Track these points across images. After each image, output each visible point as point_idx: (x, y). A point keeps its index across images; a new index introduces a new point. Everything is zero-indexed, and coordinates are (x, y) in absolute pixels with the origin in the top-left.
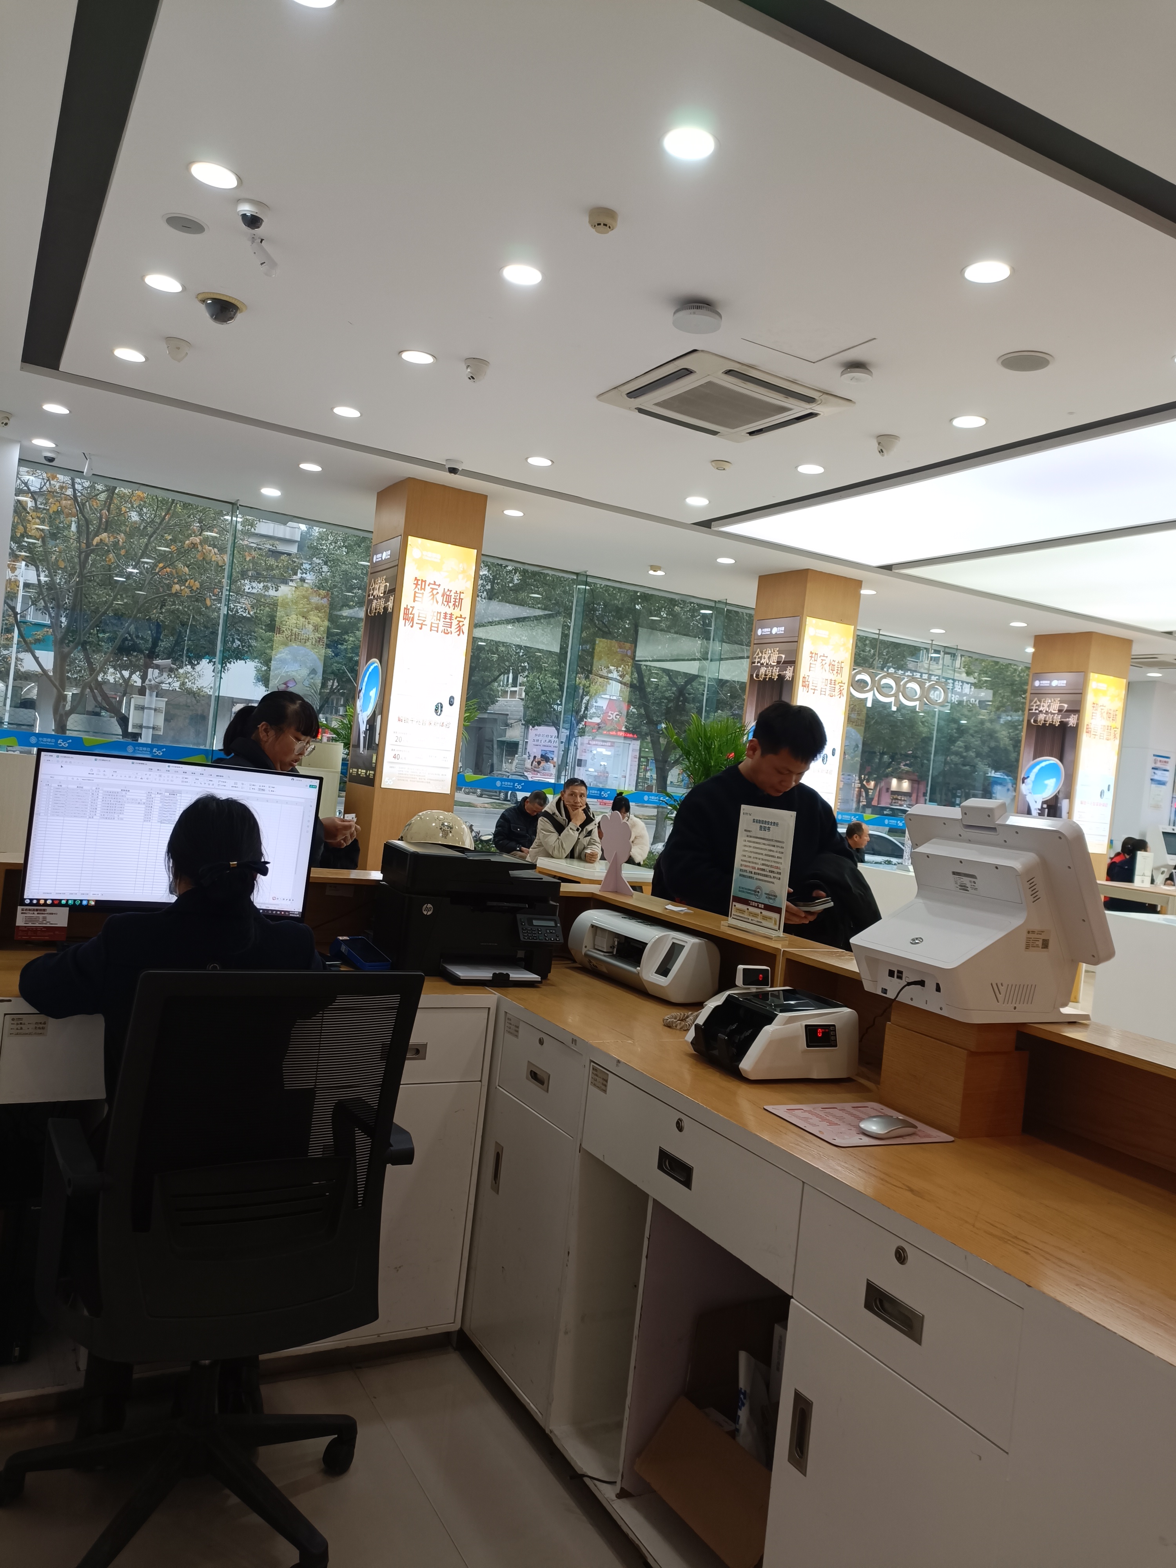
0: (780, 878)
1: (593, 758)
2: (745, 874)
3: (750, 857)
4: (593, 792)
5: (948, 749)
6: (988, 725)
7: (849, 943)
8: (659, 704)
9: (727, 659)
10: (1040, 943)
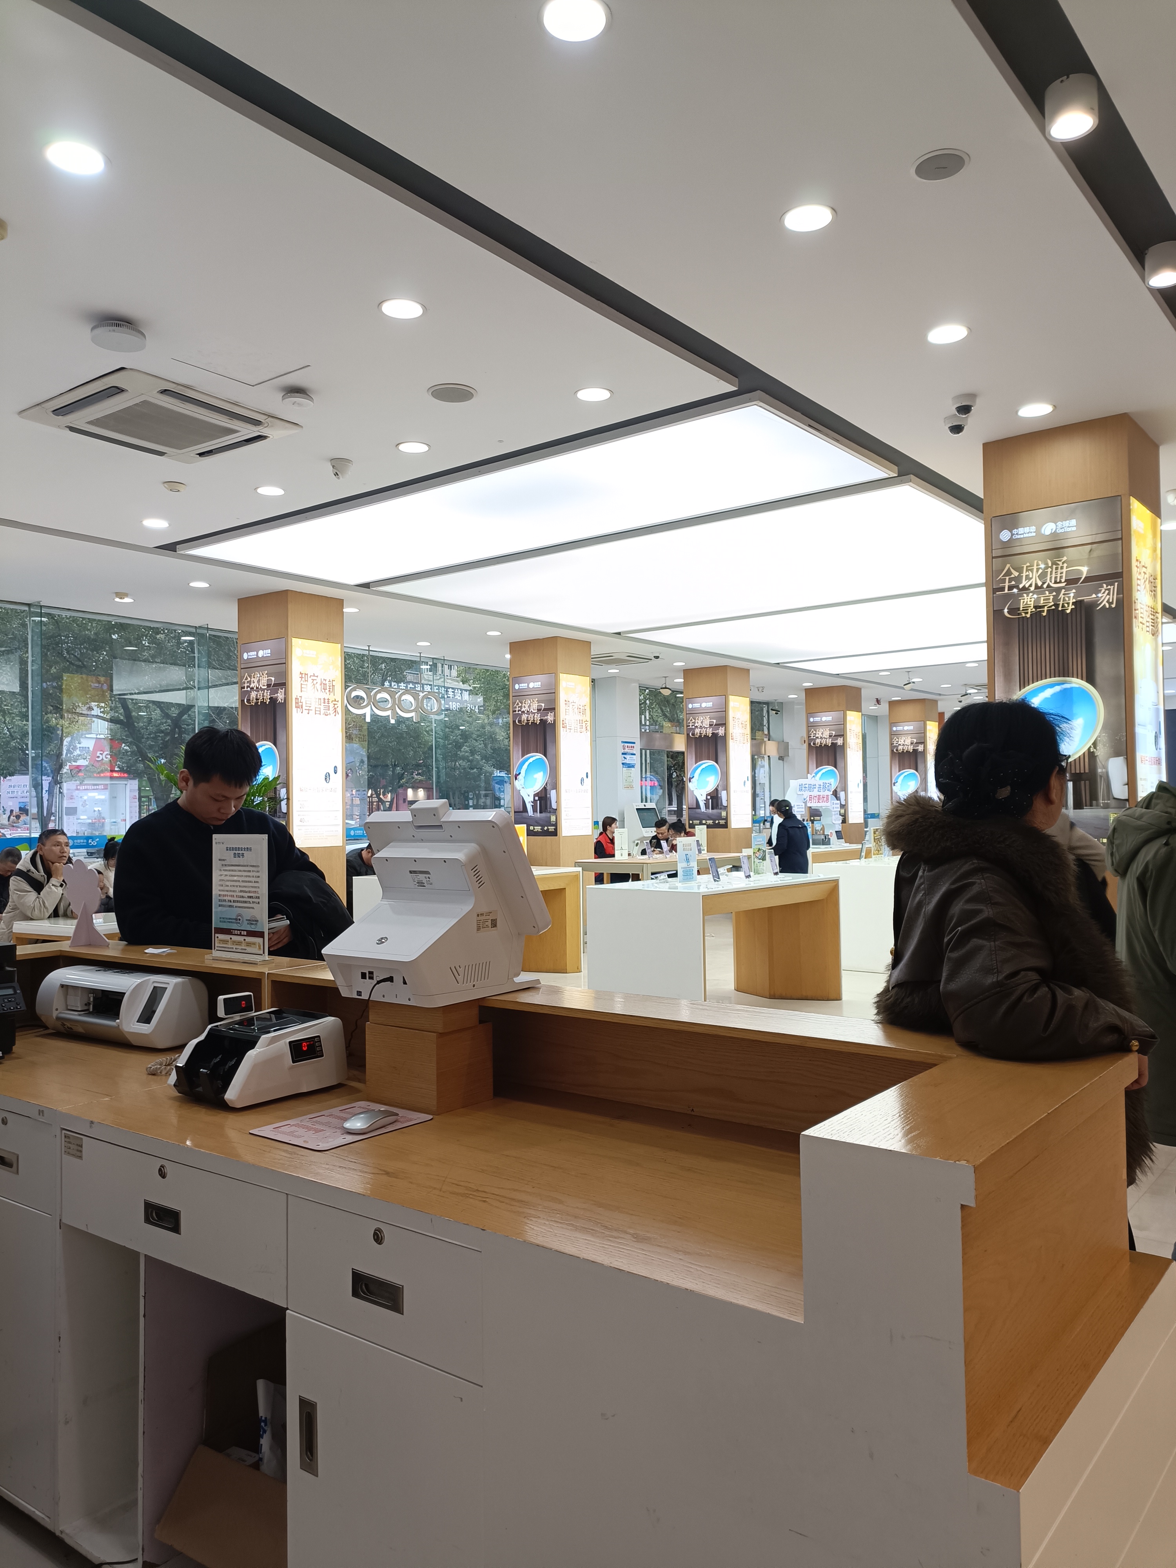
0: (259, 902)
1: (84, 804)
2: (224, 903)
3: (228, 886)
4: (79, 841)
5: (456, 755)
6: (488, 728)
7: (321, 954)
8: (155, 738)
9: (216, 686)
10: (489, 923)
